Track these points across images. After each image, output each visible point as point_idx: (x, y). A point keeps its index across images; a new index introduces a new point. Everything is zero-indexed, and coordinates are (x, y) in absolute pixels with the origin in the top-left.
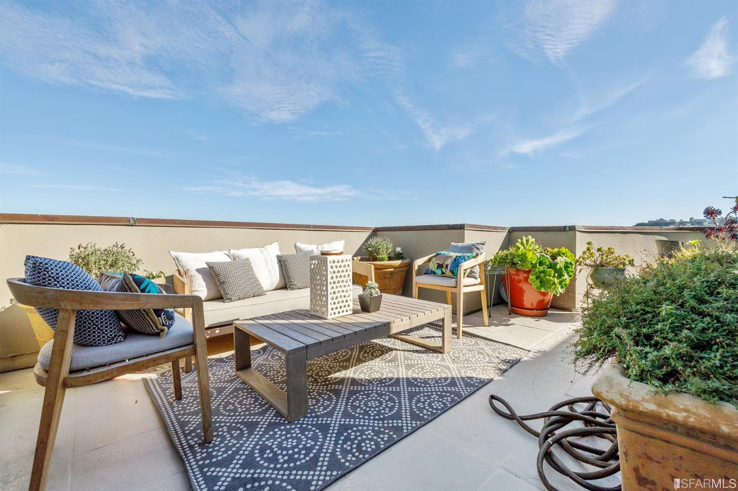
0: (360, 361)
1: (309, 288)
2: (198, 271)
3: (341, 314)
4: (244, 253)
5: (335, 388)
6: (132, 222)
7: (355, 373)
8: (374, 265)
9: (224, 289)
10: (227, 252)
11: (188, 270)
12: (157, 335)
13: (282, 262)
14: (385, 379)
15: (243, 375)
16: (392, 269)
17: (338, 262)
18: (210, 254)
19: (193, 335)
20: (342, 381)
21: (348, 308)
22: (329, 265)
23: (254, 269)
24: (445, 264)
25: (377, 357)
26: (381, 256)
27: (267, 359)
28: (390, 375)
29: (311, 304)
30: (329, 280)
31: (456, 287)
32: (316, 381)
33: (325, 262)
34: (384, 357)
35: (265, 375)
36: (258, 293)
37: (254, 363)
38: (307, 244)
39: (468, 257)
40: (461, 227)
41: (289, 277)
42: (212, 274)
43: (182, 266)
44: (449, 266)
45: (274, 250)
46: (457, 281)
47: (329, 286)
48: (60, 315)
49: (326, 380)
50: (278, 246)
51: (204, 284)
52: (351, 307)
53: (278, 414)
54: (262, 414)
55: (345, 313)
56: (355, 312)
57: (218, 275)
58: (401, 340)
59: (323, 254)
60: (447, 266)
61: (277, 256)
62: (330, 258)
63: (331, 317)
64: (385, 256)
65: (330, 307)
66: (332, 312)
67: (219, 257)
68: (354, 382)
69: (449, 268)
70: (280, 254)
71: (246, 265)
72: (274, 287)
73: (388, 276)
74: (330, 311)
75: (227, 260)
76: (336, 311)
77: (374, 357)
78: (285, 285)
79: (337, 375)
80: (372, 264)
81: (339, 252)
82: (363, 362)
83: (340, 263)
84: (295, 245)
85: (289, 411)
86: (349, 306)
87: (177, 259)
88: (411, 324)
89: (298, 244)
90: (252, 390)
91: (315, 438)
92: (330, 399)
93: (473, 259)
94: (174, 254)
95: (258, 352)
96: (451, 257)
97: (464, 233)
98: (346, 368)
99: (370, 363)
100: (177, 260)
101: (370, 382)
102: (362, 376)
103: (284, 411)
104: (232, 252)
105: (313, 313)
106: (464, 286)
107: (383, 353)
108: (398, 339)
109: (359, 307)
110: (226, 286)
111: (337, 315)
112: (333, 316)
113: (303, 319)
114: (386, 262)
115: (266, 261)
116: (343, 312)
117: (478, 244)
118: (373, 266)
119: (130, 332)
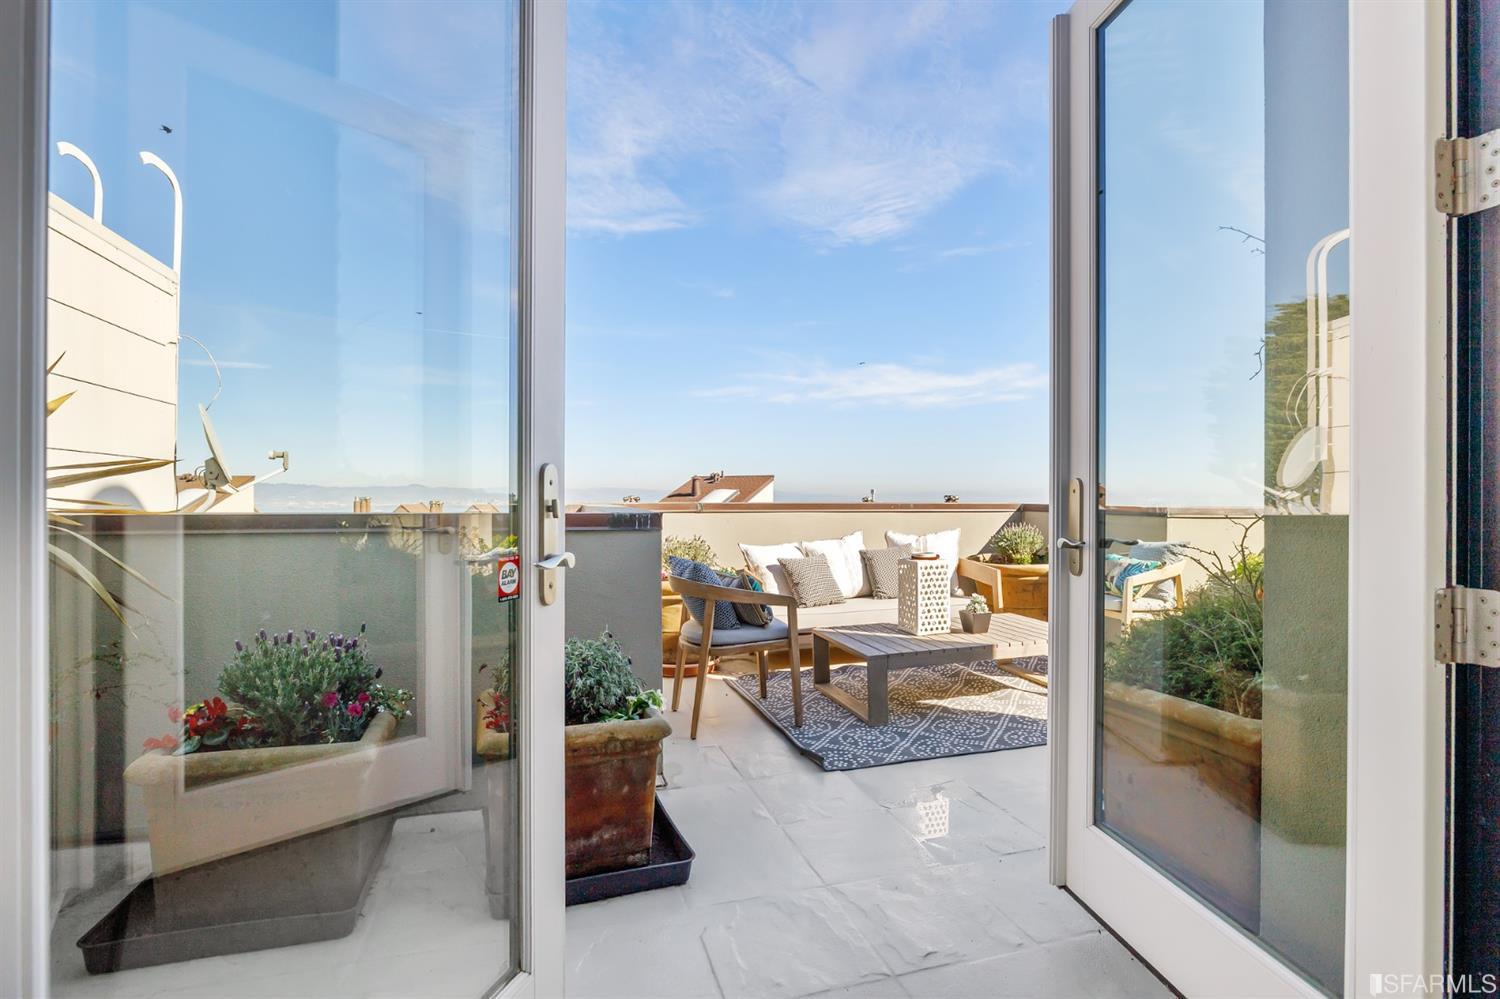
0: (959, 693)
1: (897, 600)
2: (769, 567)
3: (935, 632)
4: (818, 546)
5: (923, 713)
6: (699, 508)
7: (949, 703)
8: (1002, 569)
9: (798, 592)
10: (797, 544)
11: (758, 566)
12: (762, 626)
13: (866, 559)
14: (985, 713)
15: (822, 688)
16: (1037, 578)
17: (937, 568)
18: (780, 546)
19: (789, 630)
20: (932, 707)
21: (945, 626)
22: (920, 572)
23: (832, 568)
24: (1111, 575)
25: (985, 693)
26: (1018, 556)
27: (847, 679)
28: (992, 710)
29: (899, 617)
30: (920, 589)
31: (1120, 612)
32: (902, 704)
33: (915, 568)
34: (994, 693)
35: (846, 691)
36: (837, 601)
37: (833, 681)
38: (904, 533)
39: (1147, 566)
40: (1162, 514)
41: (876, 582)
42: (783, 571)
43: (752, 562)
44: (1115, 579)
45: (855, 543)
46: (1121, 602)
47: (920, 597)
48: (707, 603)
49: (914, 704)
50: (861, 537)
51: (776, 585)
52: (949, 624)
53: (860, 719)
54: (846, 718)
55: (940, 631)
56: (953, 631)
57: (791, 575)
58: (1030, 681)
59: (913, 558)
60: (1112, 578)
61: (861, 552)
62: (921, 563)
63: (921, 634)
64: (1027, 557)
65: (920, 622)
66: (923, 628)
67: (789, 552)
68: (945, 710)
69: (1114, 582)
70: (863, 548)
71: (822, 563)
72: (856, 593)
73: (1031, 588)
74: (920, 626)
75: (798, 556)
76: (929, 628)
77: (980, 692)
78: (870, 592)
79: (927, 702)
80: (999, 568)
81: (934, 556)
82: (963, 694)
83: (940, 570)
84: (886, 536)
85: (870, 717)
86: (945, 622)
87: (747, 554)
88: (1025, 652)
89: (890, 534)
90: (833, 701)
91: (893, 738)
92: (914, 719)
93: (1155, 570)
94: (744, 547)
95: (837, 671)
96: (1121, 565)
97: (1166, 522)
98: (942, 698)
99: (973, 697)
100: (745, 554)
101: (965, 713)
102: (958, 707)
103: (866, 718)
104: (805, 544)
105: (901, 627)
106: (1134, 612)
107: (994, 689)
108: (1026, 679)
109: (960, 627)
110: (800, 588)
111: (929, 632)
112: (924, 633)
113: (887, 633)
114: (1027, 567)
115: (846, 559)
116: (937, 629)
117: (1174, 545)
118: (999, 572)
119: (743, 622)
